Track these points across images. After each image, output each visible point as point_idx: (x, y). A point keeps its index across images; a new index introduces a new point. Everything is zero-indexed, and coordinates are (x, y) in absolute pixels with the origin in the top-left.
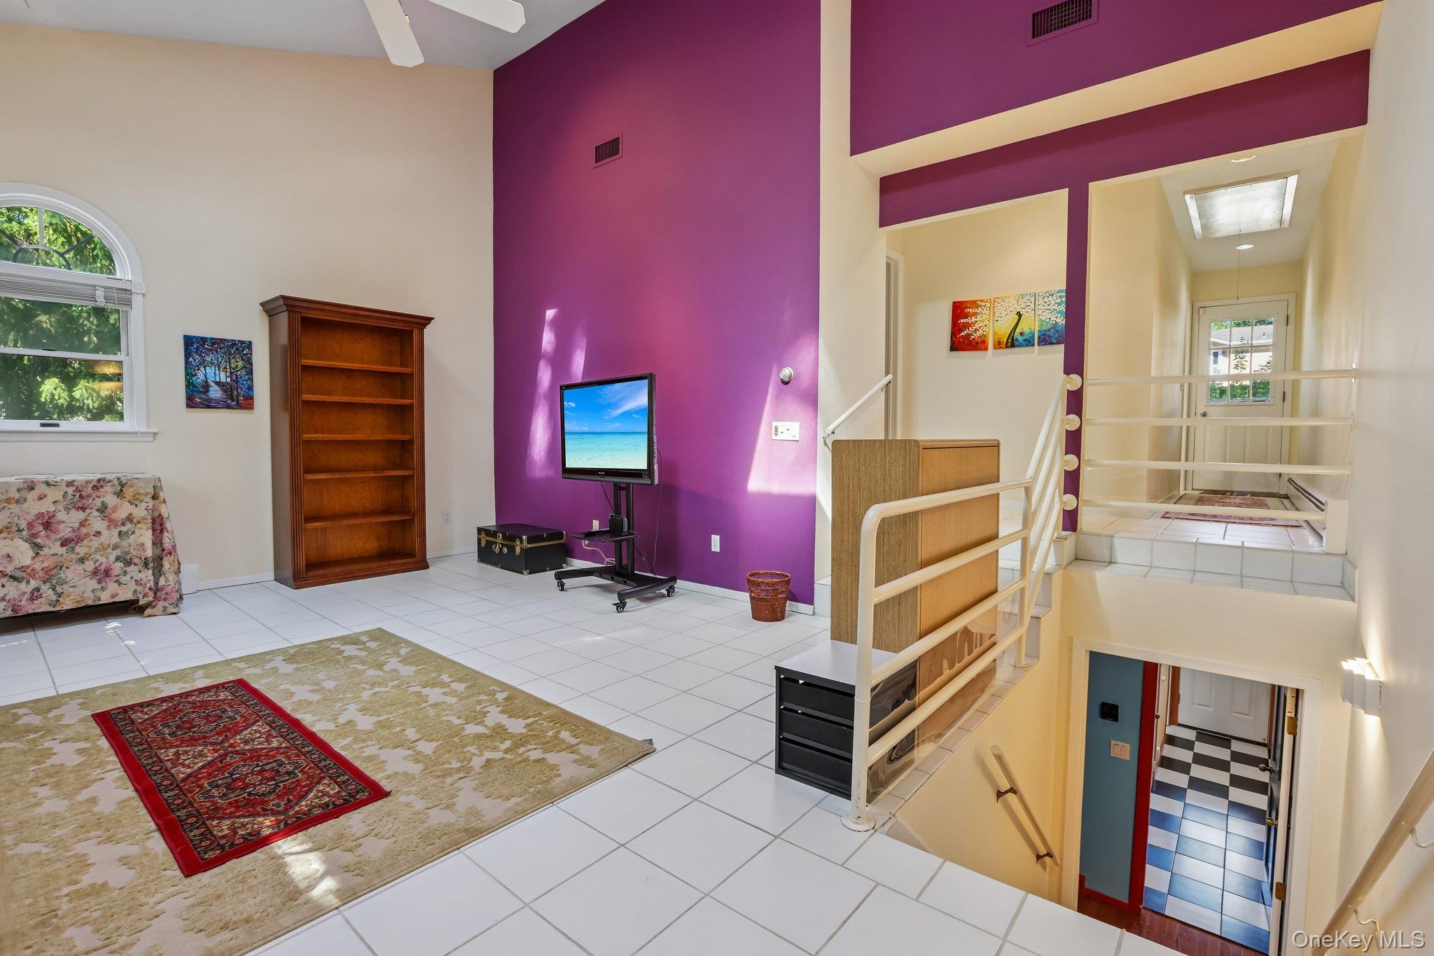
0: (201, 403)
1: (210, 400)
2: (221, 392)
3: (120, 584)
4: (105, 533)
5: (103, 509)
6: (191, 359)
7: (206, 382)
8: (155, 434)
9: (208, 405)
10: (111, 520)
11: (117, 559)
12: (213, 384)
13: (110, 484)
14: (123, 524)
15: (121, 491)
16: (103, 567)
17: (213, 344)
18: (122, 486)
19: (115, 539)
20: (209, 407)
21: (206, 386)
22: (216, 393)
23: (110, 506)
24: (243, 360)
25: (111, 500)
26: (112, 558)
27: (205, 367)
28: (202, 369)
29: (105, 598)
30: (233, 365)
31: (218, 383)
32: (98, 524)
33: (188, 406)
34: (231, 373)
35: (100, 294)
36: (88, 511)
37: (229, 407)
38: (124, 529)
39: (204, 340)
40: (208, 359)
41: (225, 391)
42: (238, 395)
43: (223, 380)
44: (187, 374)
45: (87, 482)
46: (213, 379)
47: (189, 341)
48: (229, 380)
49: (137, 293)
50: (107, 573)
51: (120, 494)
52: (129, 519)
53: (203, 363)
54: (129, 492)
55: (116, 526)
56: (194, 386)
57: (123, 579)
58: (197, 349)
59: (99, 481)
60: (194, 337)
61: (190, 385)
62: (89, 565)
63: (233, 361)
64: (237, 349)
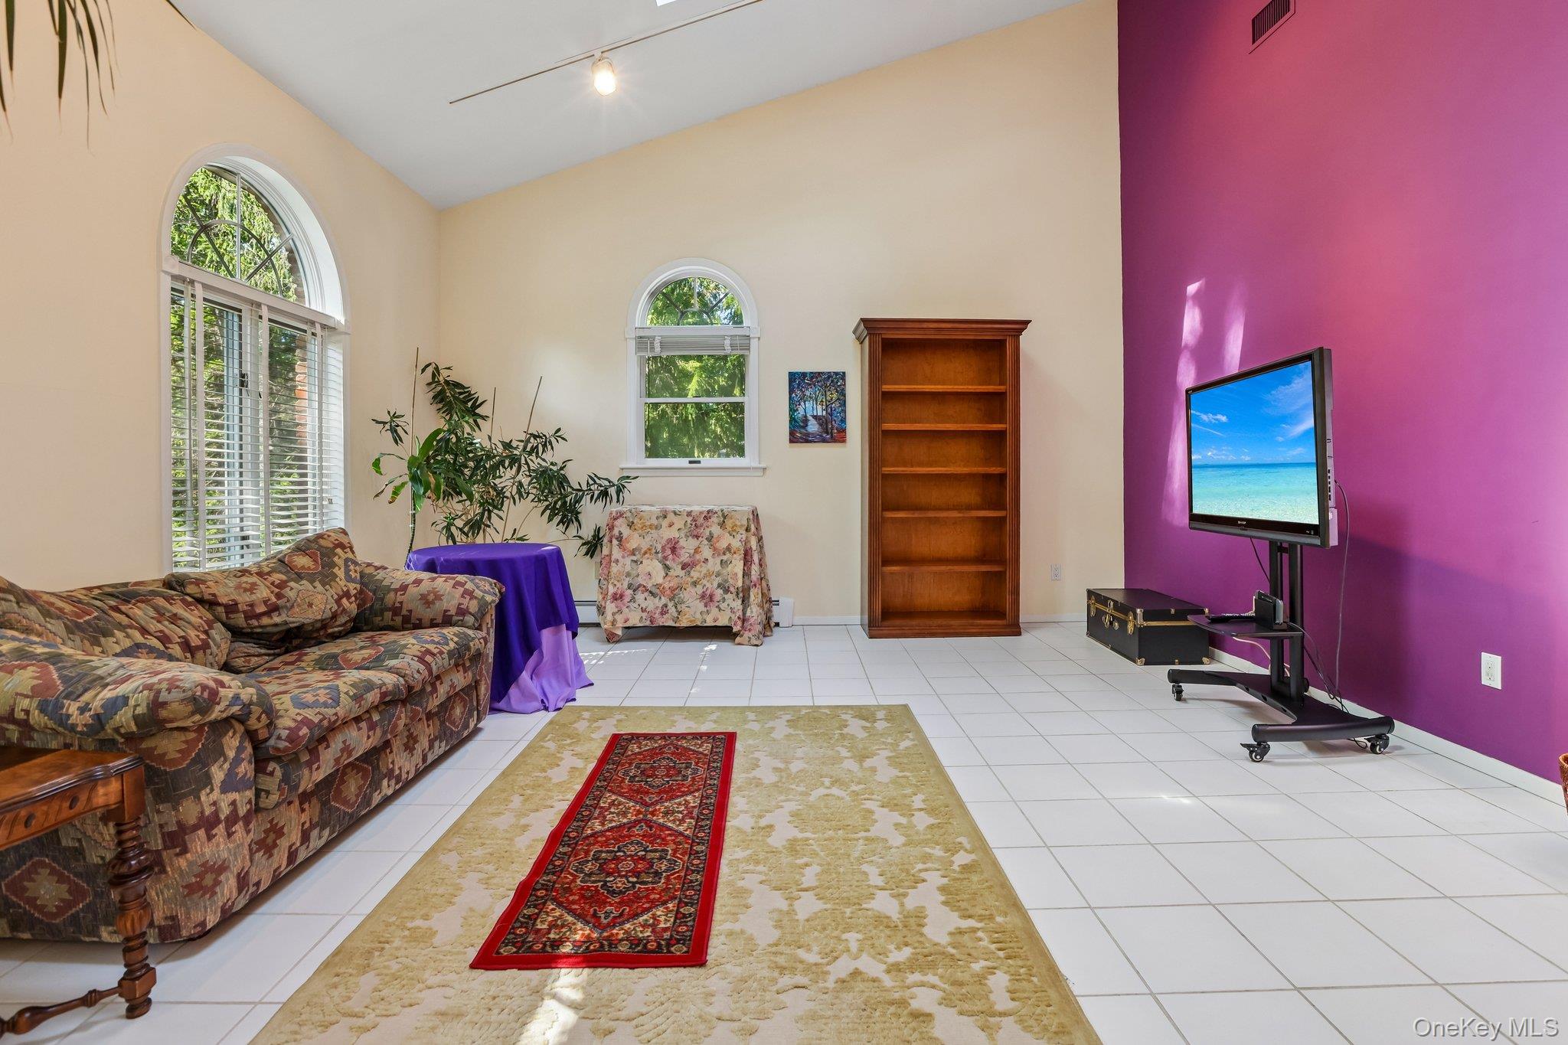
0: (801, 438)
1: (808, 434)
2: (817, 426)
3: (720, 609)
4: (711, 560)
5: (710, 538)
6: (794, 395)
7: (806, 416)
8: (764, 469)
9: (807, 439)
10: (715, 549)
11: (719, 586)
12: (810, 418)
13: (716, 515)
14: (724, 554)
15: (724, 522)
16: (708, 592)
17: (812, 378)
18: (725, 517)
19: (718, 567)
20: (807, 441)
21: (805, 421)
22: (813, 427)
23: (715, 536)
24: (837, 392)
25: (716, 530)
26: (715, 585)
27: (805, 402)
28: (802, 403)
29: (710, 623)
30: (829, 398)
31: (815, 417)
32: (707, 552)
33: (791, 441)
34: (827, 406)
35: (727, 342)
36: (700, 539)
37: (824, 441)
38: (725, 558)
39: (804, 374)
40: (808, 393)
41: (821, 425)
42: (832, 429)
43: (820, 414)
44: (790, 410)
45: (701, 513)
46: (811, 413)
47: (792, 376)
48: (824, 413)
49: (754, 338)
50: (711, 597)
51: (722, 525)
52: (728, 549)
53: (803, 398)
54: (729, 523)
55: (719, 555)
56: (796, 421)
57: (723, 606)
58: (799, 384)
59: (708, 512)
60: (797, 373)
61: (792, 420)
62: (699, 589)
63: (828, 393)
64: (832, 381)
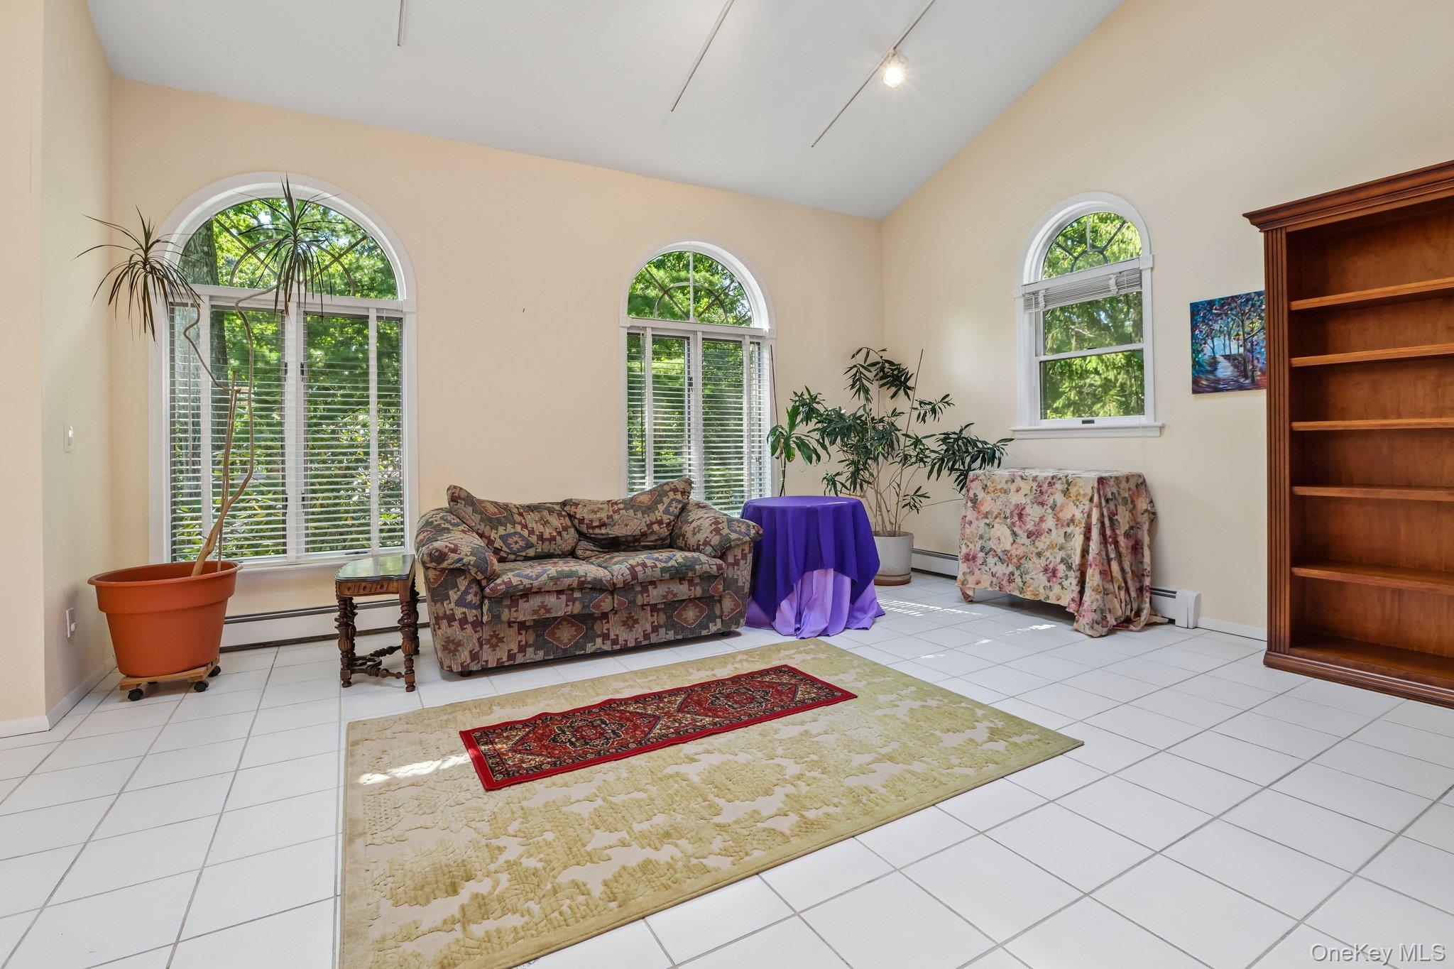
0: (1208, 386)
1: (1218, 381)
2: (1231, 368)
3: (1063, 588)
4: (1054, 531)
5: (1053, 507)
6: (1197, 332)
7: (1214, 358)
8: (1162, 428)
9: (1216, 387)
10: (1058, 520)
11: (1062, 560)
12: (1221, 359)
13: (1060, 481)
14: (1068, 525)
15: (1068, 489)
16: (1051, 566)
17: (1222, 306)
18: (1069, 484)
19: (1061, 540)
20: (1216, 390)
21: (1214, 363)
22: (1225, 370)
23: (1058, 504)
24: (1261, 318)
25: (1059, 498)
26: (1058, 560)
27: (1212, 339)
28: (1209, 341)
29: (1052, 601)
30: (1247, 329)
31: (1227, 357)
32: (1050, 523)
33: (1195, 392)
34: (1245, 340)
35: (1112, 282)
36: (1045, 507)
37: (1241, 388)
38: (1069, 530)
39: (1211, 303)
40: (1216, 327)
41: (1235, 366)
42: (1253, 371)
43: (1234, 351)
44: (1193, 351)
45: (1046, 478)
46: (1222, 353)
47: (1195, 308)
48: (1241, 350)
49: (1146, 269)
50: (1054, 572)
51: (1066, 492)
52: (1072, 520)
53: (1211, 335)
54: (1073, 490)
55: (1062, 526)
56: (1200, 365)
57: (1066, 583)
58: (1204, 317)
59: (1053, 478)
60: (1201, 303)
61: (1196, 364)
62: (1043, 562)
63: (1247, 322)
64: (1253, 305)
